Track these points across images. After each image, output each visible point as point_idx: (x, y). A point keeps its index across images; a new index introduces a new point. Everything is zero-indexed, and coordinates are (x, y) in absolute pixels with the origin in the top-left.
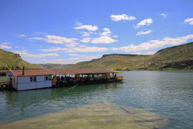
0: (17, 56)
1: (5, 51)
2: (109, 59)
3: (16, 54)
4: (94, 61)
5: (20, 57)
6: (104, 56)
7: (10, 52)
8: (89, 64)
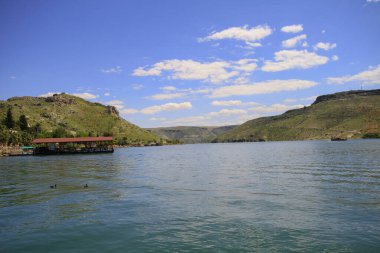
0: (111, 110)
1: (88, 102)
2: (337, 106)
3: (109, 107)
4: (290, 114)
5: (117, 113)
6: (320, 99)
7: (97, 104)
8: (280, 124)
